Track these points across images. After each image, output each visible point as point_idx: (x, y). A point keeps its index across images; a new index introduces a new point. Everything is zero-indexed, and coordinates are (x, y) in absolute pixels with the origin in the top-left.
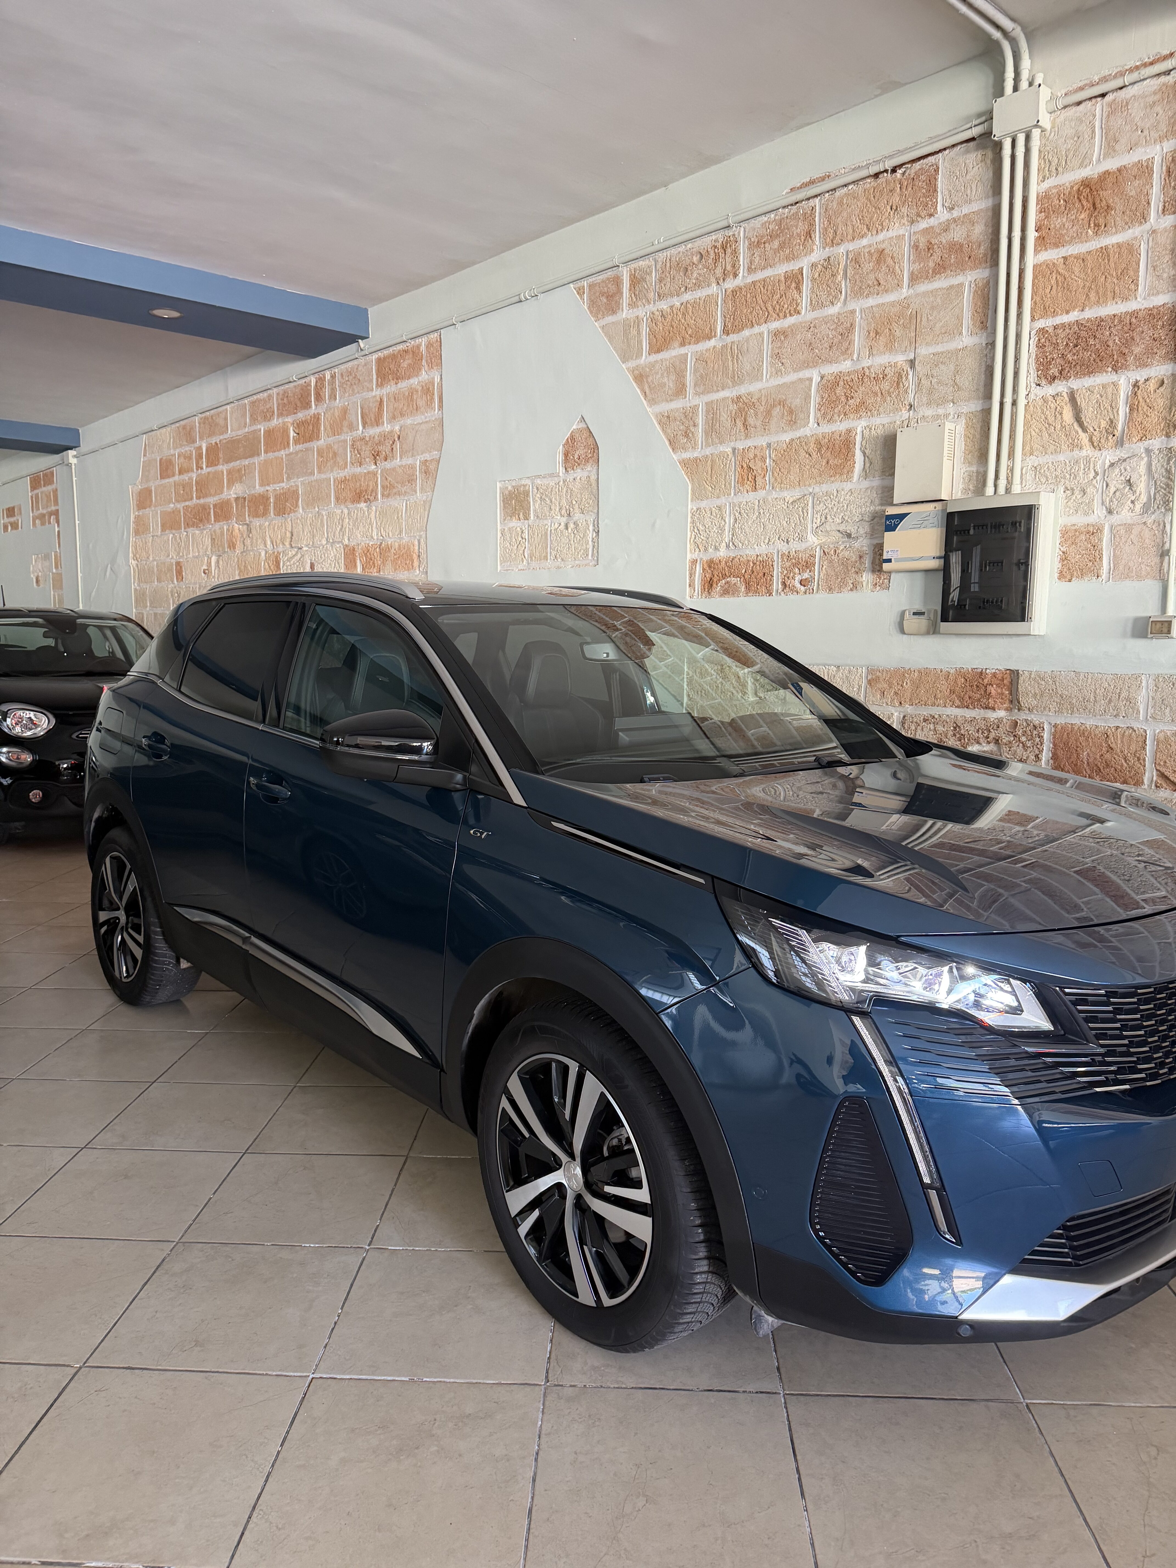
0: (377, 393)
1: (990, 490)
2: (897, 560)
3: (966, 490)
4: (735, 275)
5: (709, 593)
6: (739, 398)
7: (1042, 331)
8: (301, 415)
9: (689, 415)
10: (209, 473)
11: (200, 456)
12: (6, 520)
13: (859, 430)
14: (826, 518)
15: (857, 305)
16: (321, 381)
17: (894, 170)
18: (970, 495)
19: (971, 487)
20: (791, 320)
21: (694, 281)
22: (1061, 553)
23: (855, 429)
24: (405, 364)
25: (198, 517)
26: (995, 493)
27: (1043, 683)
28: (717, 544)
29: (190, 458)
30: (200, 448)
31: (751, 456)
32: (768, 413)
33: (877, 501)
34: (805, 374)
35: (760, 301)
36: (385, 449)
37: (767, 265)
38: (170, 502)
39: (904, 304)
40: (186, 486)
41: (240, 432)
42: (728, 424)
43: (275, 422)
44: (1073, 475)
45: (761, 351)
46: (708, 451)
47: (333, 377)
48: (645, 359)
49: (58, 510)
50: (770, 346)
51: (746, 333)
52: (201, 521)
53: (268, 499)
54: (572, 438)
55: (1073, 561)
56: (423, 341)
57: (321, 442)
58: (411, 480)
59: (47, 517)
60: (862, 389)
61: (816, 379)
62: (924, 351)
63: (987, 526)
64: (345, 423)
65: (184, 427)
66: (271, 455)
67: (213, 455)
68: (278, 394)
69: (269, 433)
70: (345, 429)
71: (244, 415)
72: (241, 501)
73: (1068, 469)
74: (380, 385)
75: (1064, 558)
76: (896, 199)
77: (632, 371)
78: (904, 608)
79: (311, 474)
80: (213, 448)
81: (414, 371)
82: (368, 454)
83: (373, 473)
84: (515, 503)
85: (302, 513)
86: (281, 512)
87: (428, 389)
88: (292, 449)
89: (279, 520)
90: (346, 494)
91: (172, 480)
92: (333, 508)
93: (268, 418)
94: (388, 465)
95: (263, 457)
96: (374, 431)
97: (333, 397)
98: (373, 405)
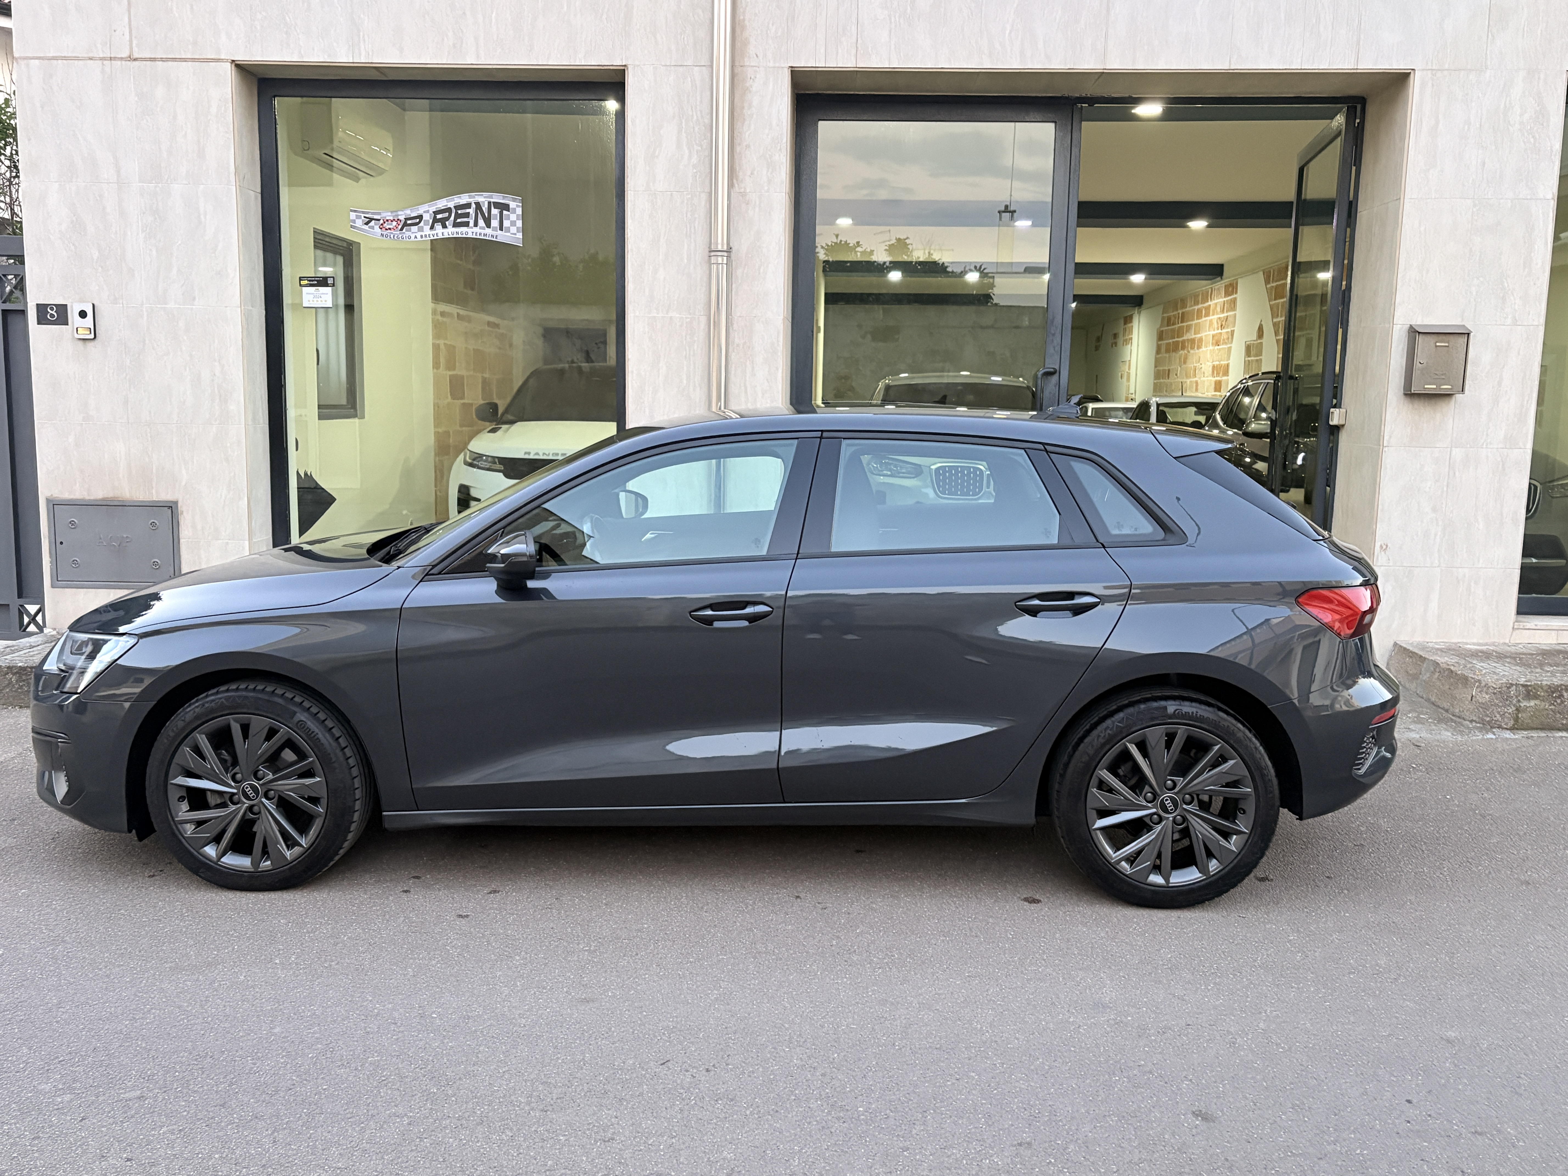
8: (1206, 305)
10: (1180, 326)
11: (1179, 317)
12: (1113, 341)
24: (1231, 290)
25: (1176, 348)
29: (1175, 318)
38: (1168, 339)
40: (1173, 331)
41: (1190, 309)
47: (1215, 290)
48: (1273, 302)
53: (1195, 341)
54: (1259, 327)
58: (1228, 338)
59: (1128, 340)
64: (1216, 311)
66: (1198, 321)
67: (1183, 318)
69: (1198, 310)
71: (1192, 301)
72: (1188, 341)
74: (1225, 297)
77: (1270, 306)
79: (1206, 331)
80: (1183, 313)
81: (1232, 294)
82: (1220, 325)
83: (1221, 333)
84: (1248, 349)
85: (1204, 349)
86: (1199, 348)
87: (1234, 301)
88: (1204, 319)
89: (1197, 351)
90: (1214, 341)
91: (1170, 328)
92: (1211, 348)
93: (1198, 304)
94: (1224, 331)
95: (1196, 321)
96: (1222, 316)
97: (1214, 299)
98: (1223, 304)
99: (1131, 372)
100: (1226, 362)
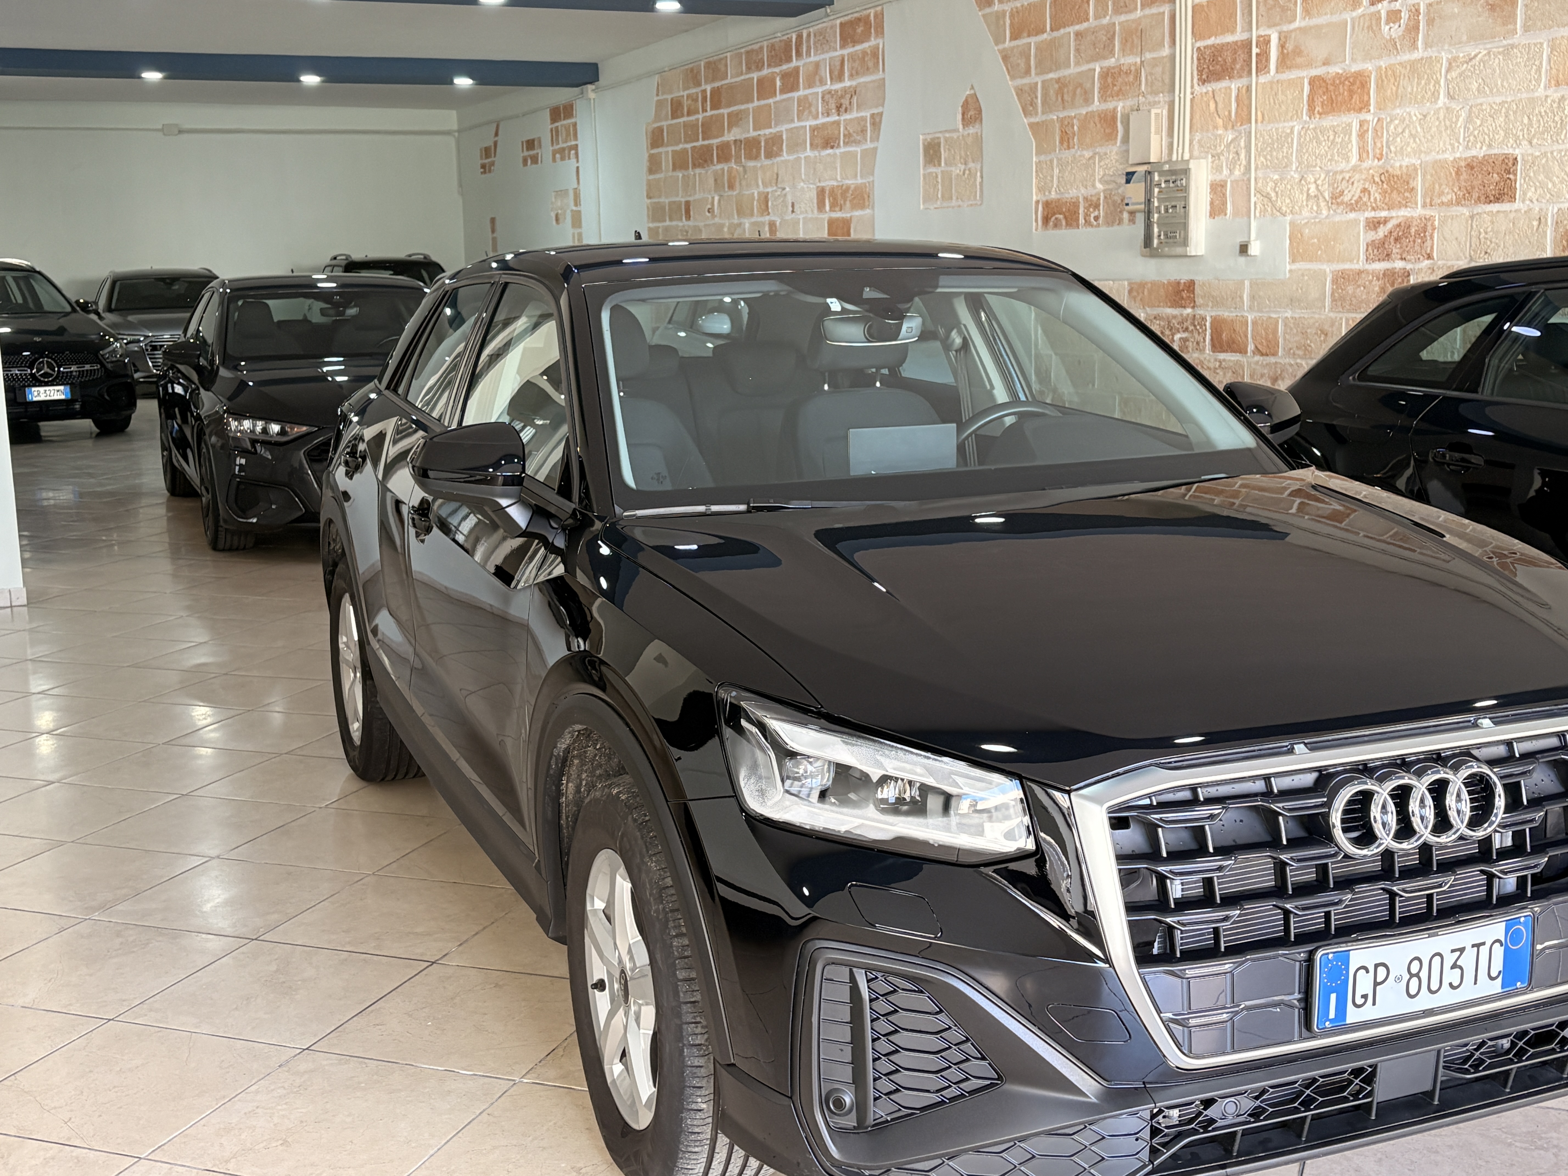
0: (839, 53)
1: (1174, 158)
2: (1132, 204)
3: (1164, 152)
5: (1046, 226)
6: (1059, 79)
7: (1197, 49)
8: (785, 67)
9: (1033, 89)
10: (712, 116)
11: (704, 99)
12: (526, 153)
13: (1119, 109)
14: (1105, 171)
15: (1116, 19)
16: (799, 37)
19: (1167, 153)
20: (1085, 25)
22: (1210, 200)
23: (1117, 108)
24: (859, 30)
25: (703, 158)
26: (1177, 159)
27: (1205, 288)
28: (1050, 189)
29: (696, 100)
30: (704, 91)
31: (1066, 123)
32: (1074, 93)
34: (1091, 66)
35: (1069, 9)
38: (680, 142)
39: (1139, 22)
40: (693, 127)
41: (737, 79)
42: (1054, 99)
43: (765, 72)
44: (1213, 147)
45: (1070, 46)
46: (1044, 118)
47: (809, 35)
48: (1007, 44)
49: (577, 145)
50: (1074, 43)
51: (1062, 31)
52: (706, 161)
53: (760, 143)
54: (966, 101)
55: (1214, 205)
56: (871, 12)
57: (800, 93)
58: (863, 131)
59: (567, 152)
60: (1120, 79)
61: (1098, 70)
62: (1148, 56)
63: (1169, 182)
64: (817, 78)
65: (692, 70)
66: (763, 102)
67: (717, 98)
68: (768, 46)
69: (760, 81)
70: (818, 83)
71: (741, 63)
72: (739, 143)
73: (1213, 142)
74: (843, 47)
75: (1211, 203)
77: (1000, 51)
79: (792, 121)
80: (716, 92)
81: (866, 37)
82: (833, 106)
83: (838, 123)
84: (932, 152)
85: (785, 156)
86: (769, 155)
87: (875, 53)
88: (779, 97)
89: (768, 162)
90: (818, 141)
91: (681, 120)
92: (809, 153)
93: (759, 68)
94: (848, 116)
95: (756, 103)
96: (838, 86)
97: (808, 54)
98: (838, 64)
99: (583, 208)
100: (860, 181)
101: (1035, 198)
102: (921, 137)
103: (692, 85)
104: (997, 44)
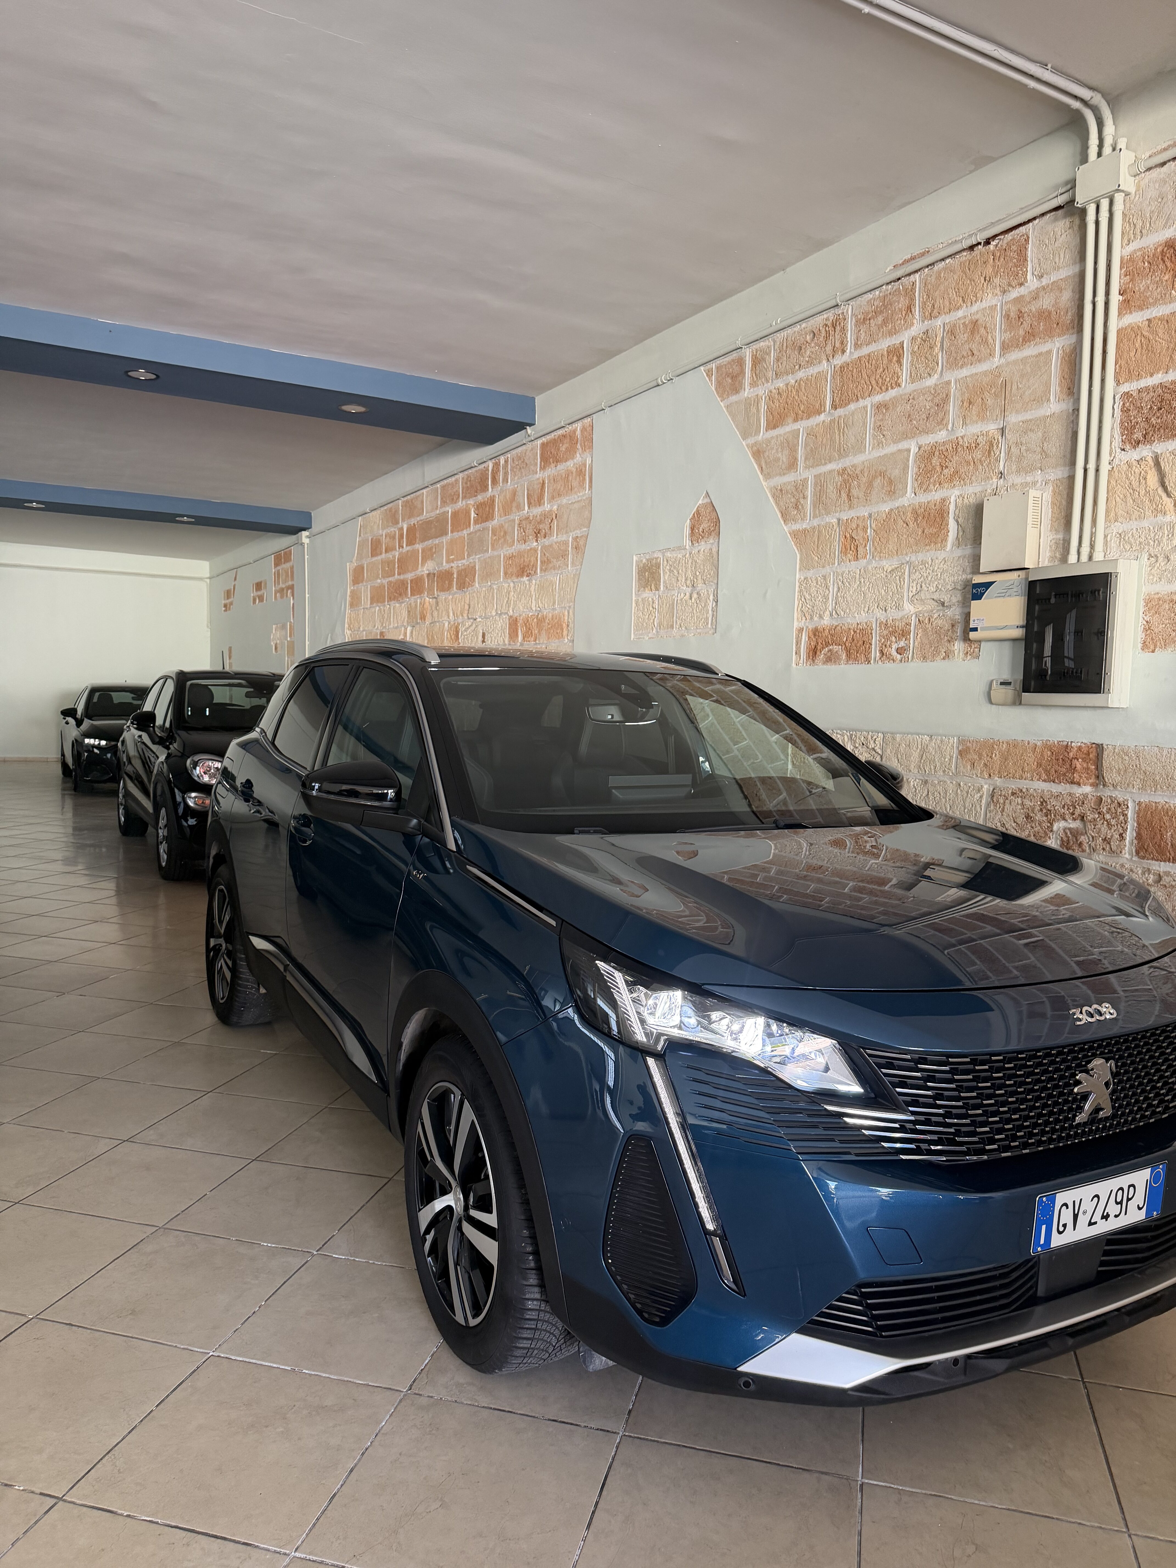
0: (540, 475)
1: (1072, 558)
2: (983, 629)
3: (1052, 558)
4: (843, 352)
5: (813, 661)
6: (844, 470)
7: (1127, 395)
8: (480, 498)
9: (799, 488)
11: (401, 536)
12: (255, 594)
13: (952, 499)
14: (921, 587)
15: (952, 376)
16: (497, 465)
17: (988, 242)
18: (1056, 563)
19: (1058, 555)
20: (892, 393)
21: (807, 359)
22: (1145, 623)
23: (949, 498)
24: (563, 448)
26: (1078, 561)
27: (1127, 758)
28: (822, 613)
29: (394, 538)
30: (402, 529)
31: (854, 526)
32: (870, 485)
33: (968, 570)
34: (903, 445)
35: (865, 376)
36: (544, 527)
37: (872, 339)
38: (378, 577)
39: (996, 373)
40: (390, 563)
41: (433, 514)
42: (834, 496)
43: (461, 504)
44: (1156, 542)
45: (865, 424)
46: (816, 522)
47: (506, 461)
48: (763, 435)
49: (293, 585)
50: (873, 419)
51: (852, 406)
52: (400, 595)
54: (698, 512)
55: (1156, 630)
56: (578, 426)
57: (495, 522)
58: (564, 555)
59: (285, 591)
60: (956, 458)
61: (914, 450)
62: (1014, 419)
63: (1068, 594)
64: (514, 505)
65: (390, 510)
66: (456, 534)
67: (412, 536)
68: (463, 478)
69: (455, 514)
70: (514, 509)
72: (432, 576)
73: (1152, 535)
74: (543, 468)
75: (1148, 628)
76: (989, 270)
78: (992, 678)
79: (486, 551)
80: (412, 529)
81: (571, 454)
82: (530, 530)
83: (535, 550)
84: (649, 575)
85: (478, 587)
86: (461, 587)
87: (581, 470)
88: (473, 528)
89: (460, 594)
90: (512, 570)
91: (379, 558)
92: (502, 582)
93: (454, 501)
94: (546, 542)
95: (450, 536)
96: (537, 511)
97: (505, 480)
98: (537, 487)
99: (295, 639)
100: (558, 610)
101: (796, 625)
102: (635, 558)
103: (391, 524)
104: (745, 436)
